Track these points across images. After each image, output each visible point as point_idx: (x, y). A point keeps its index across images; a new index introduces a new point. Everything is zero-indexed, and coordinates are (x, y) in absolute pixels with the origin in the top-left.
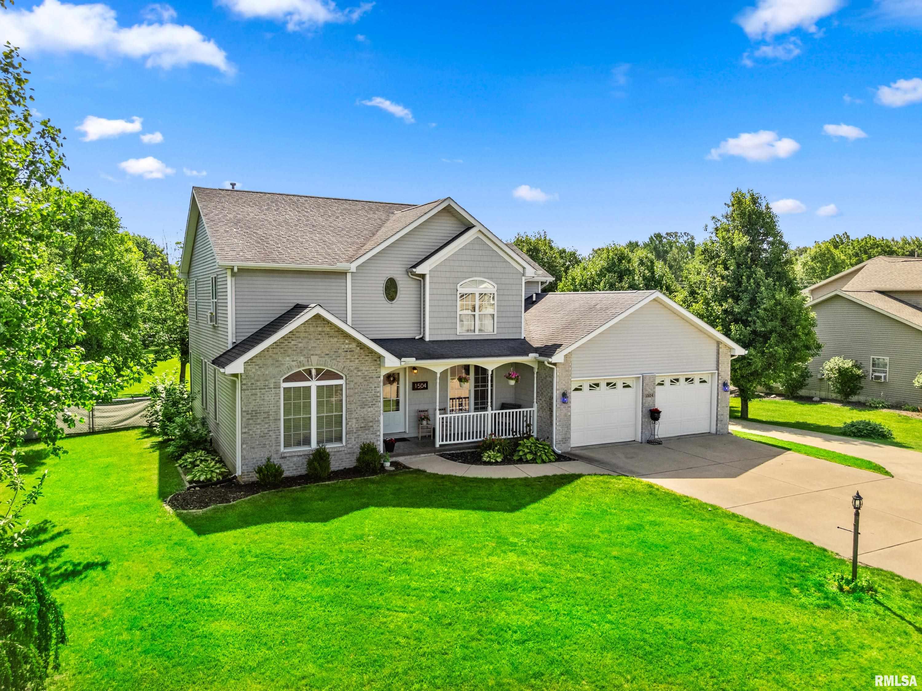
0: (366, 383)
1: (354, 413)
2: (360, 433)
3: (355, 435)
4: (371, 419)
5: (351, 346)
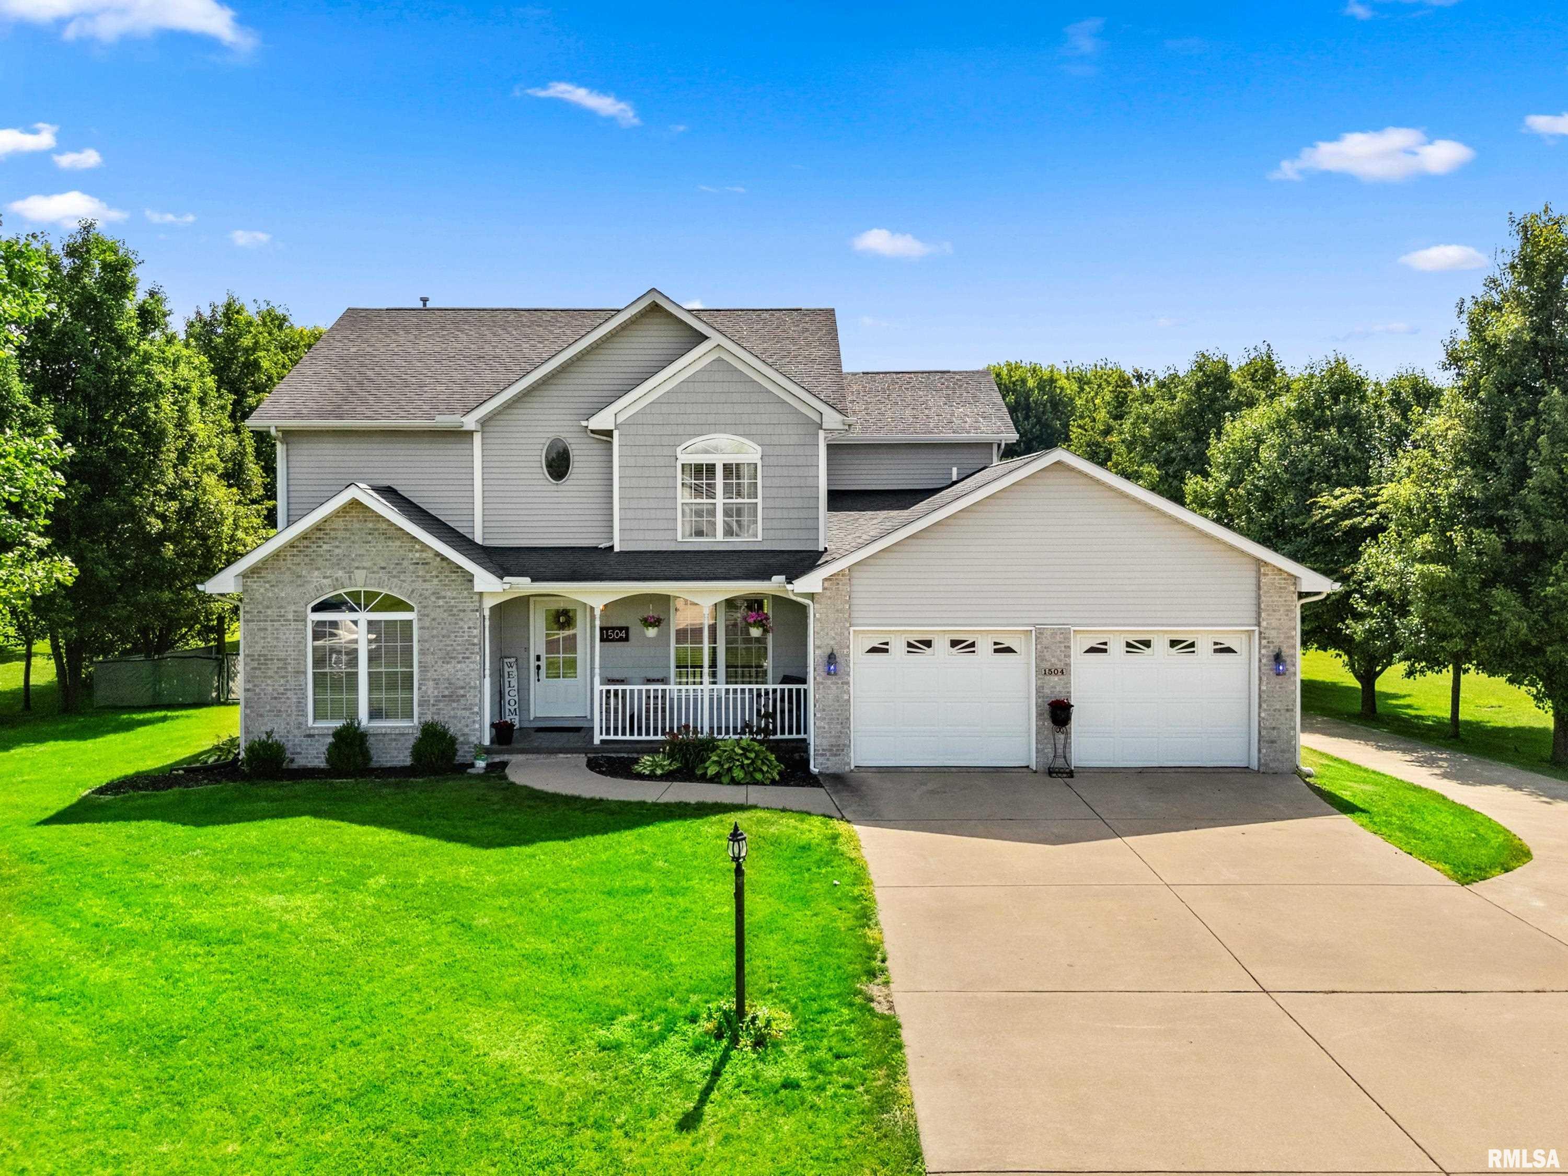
0: (453, 619)
1: (432, 672)
2: (441, 705)
3: (433, 709)
4: (461, 683)
5: (424, 555)
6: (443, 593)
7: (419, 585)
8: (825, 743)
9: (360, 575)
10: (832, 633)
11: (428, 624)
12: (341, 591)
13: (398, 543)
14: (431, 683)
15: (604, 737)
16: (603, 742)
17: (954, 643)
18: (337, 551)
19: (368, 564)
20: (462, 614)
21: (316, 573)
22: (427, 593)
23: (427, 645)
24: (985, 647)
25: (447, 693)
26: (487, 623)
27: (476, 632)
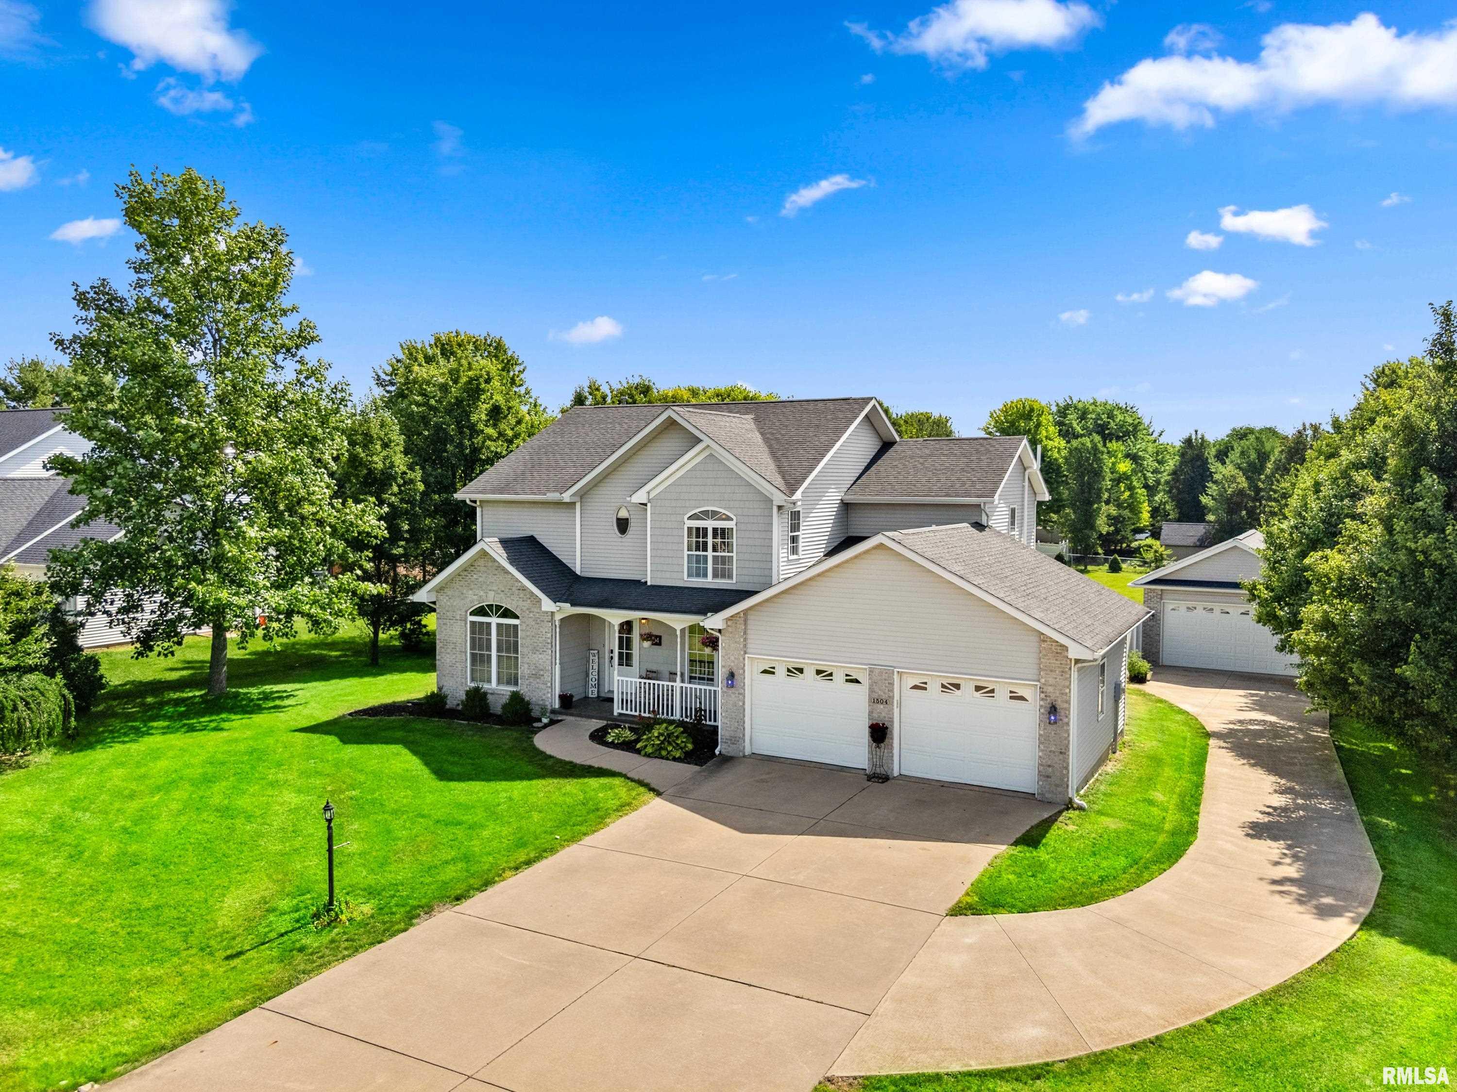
0: (537, 626)
1: (526, 658)
2: (531, 680)
4: (541, 667)
6: (532, 609)
7: (521, 603)
8: (727, 734)
9: (491, 594)
10: (732, 658)
11: (526, 628)
12: (484, 604)
14: (526, 666)
15: (620, 711)
16: (620, 714)
17: (819, 672)
18: (480, 579)
19: (495, 588)
20: (541, 623)
21: (471, 592)
22: (524, 609)
23: (525, 641)
24: (839, 678)
25: (535, 672)
26: (558, 630)
27: (549, 635)
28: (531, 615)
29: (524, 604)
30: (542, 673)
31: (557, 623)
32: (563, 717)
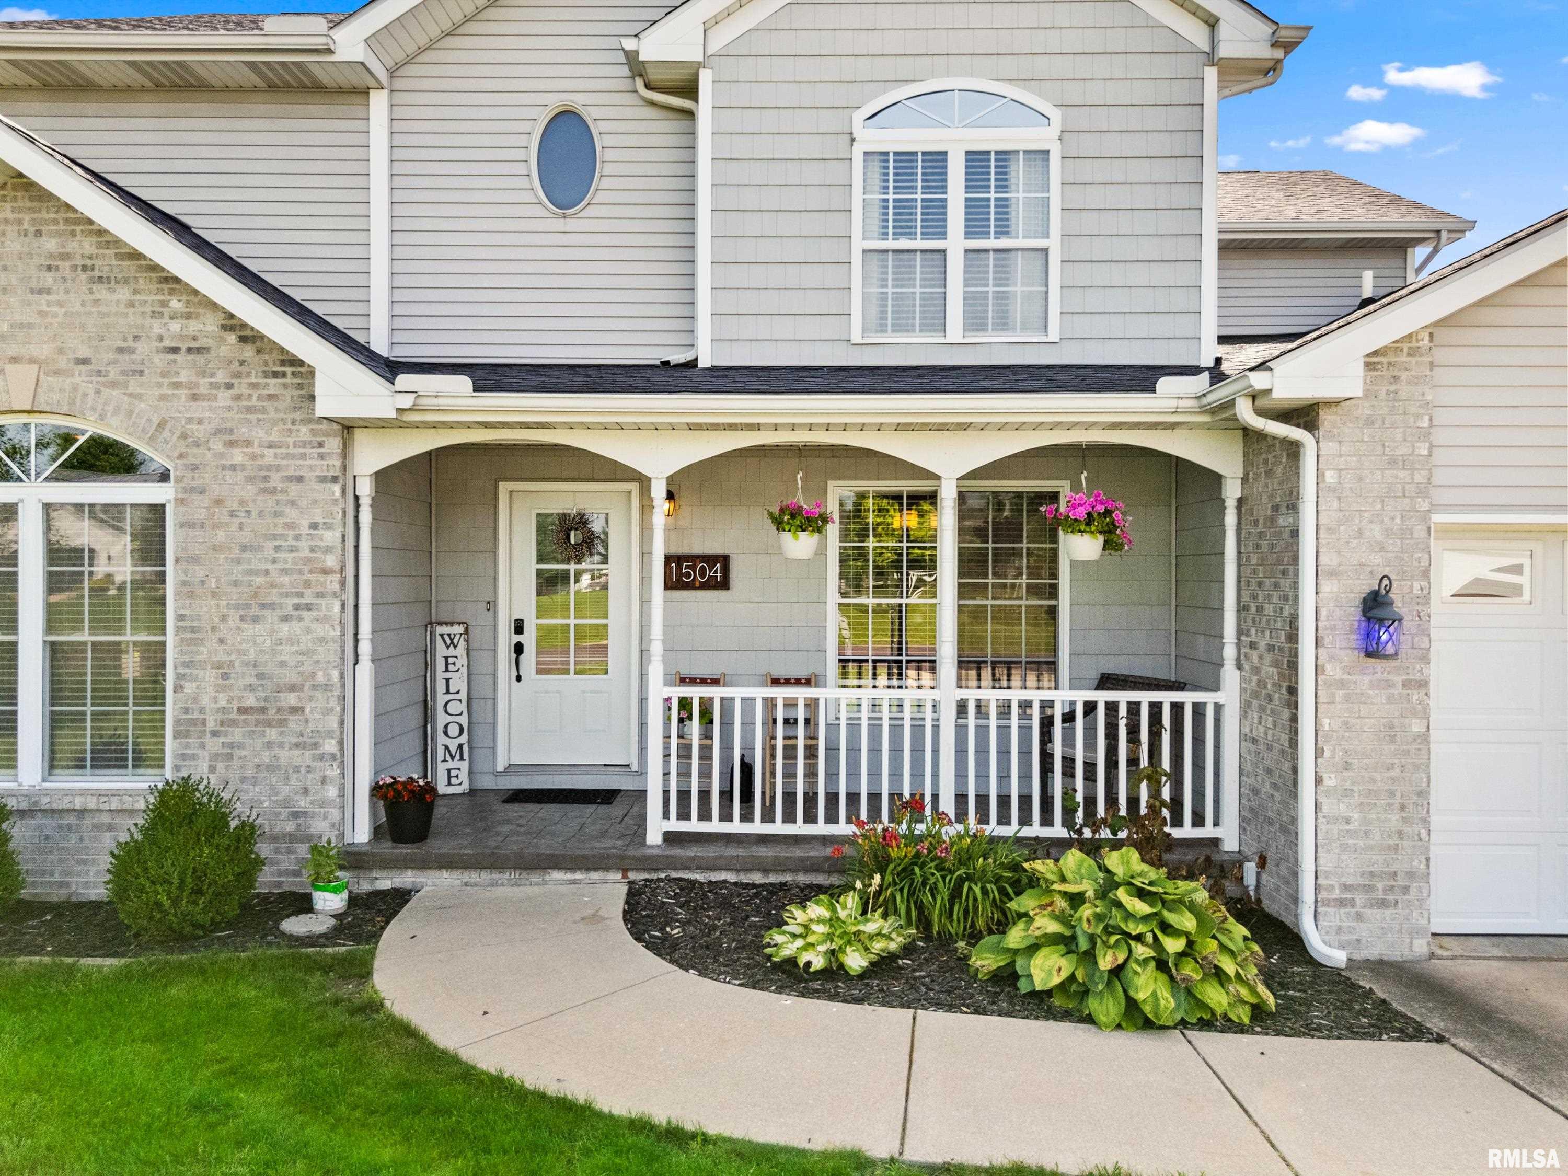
0: (269, 503)
1: (211, 642)
2: (237, 734)
3: (215, 745)
4: (292, 677)
5: (194, 326)
6: (243, 432)
7: (179, 407)
10: (1375, 531)
11: (200, 515)
13: (123, 294)
14: (210, 676)
15: (675, 825)
16: (671, 838)
19: (43, 350)
20: (294, 489)
22: (199, 432)
23: (199, 572)
25: (251, 701)
26: (366, 517)
27: (331, 537)
28: (238, 456)
29: (199, 410)
30: (292, 699)
31: (365, 489)
32: (405, 879)
